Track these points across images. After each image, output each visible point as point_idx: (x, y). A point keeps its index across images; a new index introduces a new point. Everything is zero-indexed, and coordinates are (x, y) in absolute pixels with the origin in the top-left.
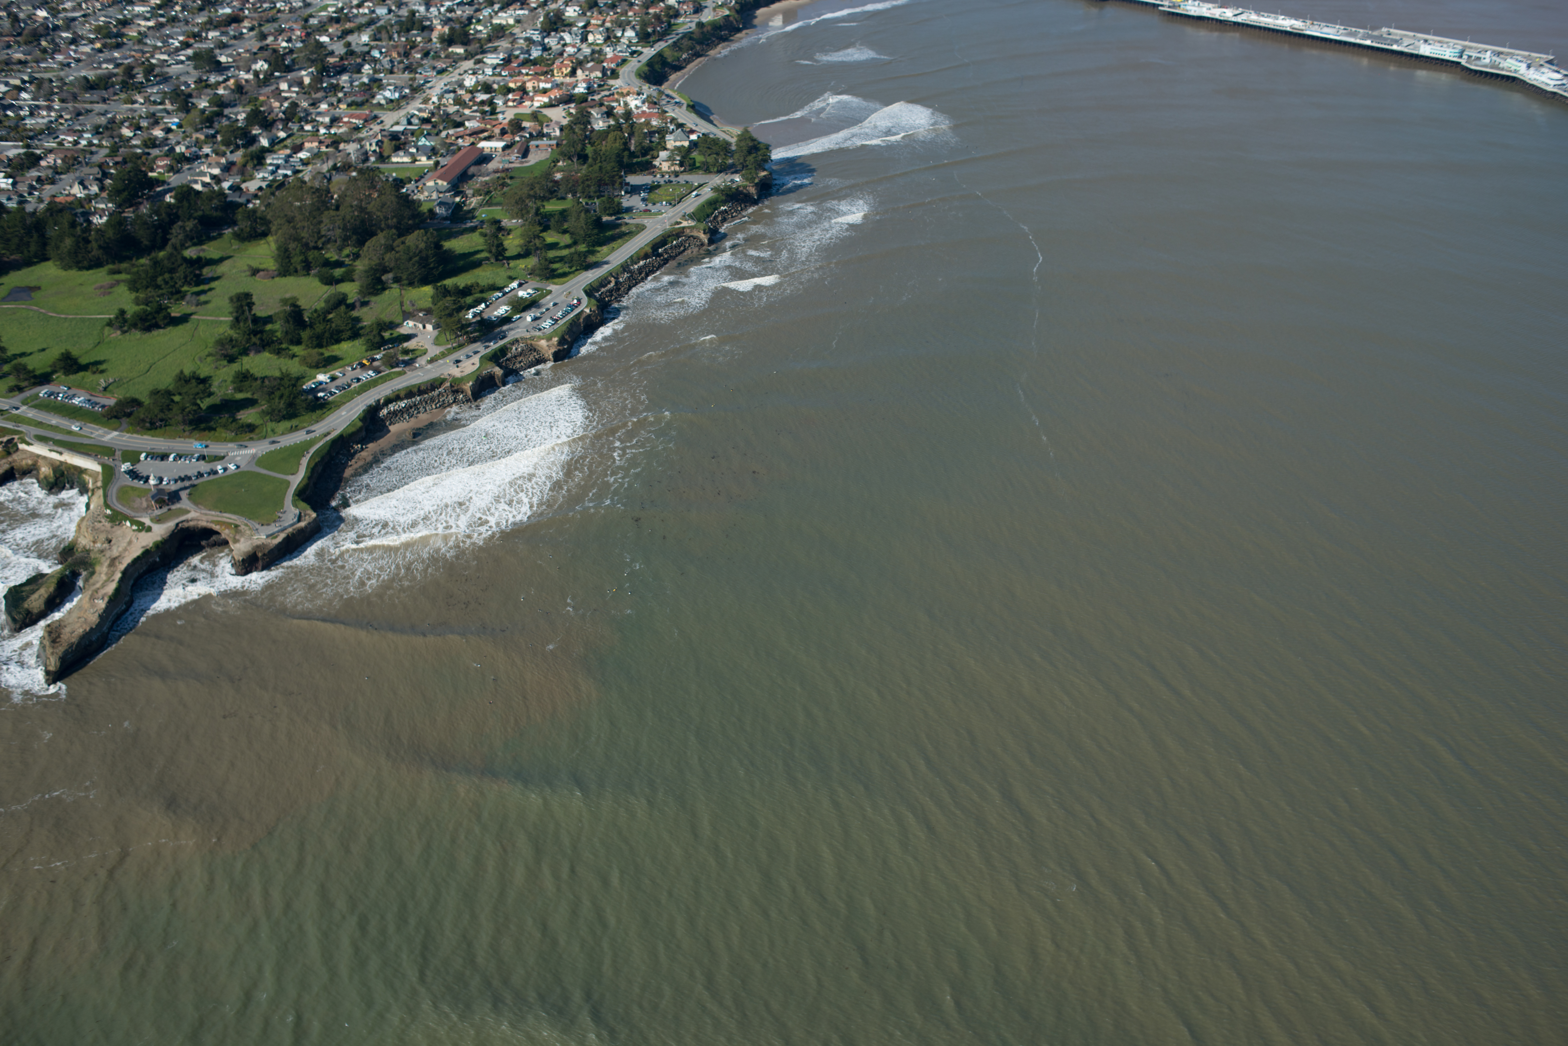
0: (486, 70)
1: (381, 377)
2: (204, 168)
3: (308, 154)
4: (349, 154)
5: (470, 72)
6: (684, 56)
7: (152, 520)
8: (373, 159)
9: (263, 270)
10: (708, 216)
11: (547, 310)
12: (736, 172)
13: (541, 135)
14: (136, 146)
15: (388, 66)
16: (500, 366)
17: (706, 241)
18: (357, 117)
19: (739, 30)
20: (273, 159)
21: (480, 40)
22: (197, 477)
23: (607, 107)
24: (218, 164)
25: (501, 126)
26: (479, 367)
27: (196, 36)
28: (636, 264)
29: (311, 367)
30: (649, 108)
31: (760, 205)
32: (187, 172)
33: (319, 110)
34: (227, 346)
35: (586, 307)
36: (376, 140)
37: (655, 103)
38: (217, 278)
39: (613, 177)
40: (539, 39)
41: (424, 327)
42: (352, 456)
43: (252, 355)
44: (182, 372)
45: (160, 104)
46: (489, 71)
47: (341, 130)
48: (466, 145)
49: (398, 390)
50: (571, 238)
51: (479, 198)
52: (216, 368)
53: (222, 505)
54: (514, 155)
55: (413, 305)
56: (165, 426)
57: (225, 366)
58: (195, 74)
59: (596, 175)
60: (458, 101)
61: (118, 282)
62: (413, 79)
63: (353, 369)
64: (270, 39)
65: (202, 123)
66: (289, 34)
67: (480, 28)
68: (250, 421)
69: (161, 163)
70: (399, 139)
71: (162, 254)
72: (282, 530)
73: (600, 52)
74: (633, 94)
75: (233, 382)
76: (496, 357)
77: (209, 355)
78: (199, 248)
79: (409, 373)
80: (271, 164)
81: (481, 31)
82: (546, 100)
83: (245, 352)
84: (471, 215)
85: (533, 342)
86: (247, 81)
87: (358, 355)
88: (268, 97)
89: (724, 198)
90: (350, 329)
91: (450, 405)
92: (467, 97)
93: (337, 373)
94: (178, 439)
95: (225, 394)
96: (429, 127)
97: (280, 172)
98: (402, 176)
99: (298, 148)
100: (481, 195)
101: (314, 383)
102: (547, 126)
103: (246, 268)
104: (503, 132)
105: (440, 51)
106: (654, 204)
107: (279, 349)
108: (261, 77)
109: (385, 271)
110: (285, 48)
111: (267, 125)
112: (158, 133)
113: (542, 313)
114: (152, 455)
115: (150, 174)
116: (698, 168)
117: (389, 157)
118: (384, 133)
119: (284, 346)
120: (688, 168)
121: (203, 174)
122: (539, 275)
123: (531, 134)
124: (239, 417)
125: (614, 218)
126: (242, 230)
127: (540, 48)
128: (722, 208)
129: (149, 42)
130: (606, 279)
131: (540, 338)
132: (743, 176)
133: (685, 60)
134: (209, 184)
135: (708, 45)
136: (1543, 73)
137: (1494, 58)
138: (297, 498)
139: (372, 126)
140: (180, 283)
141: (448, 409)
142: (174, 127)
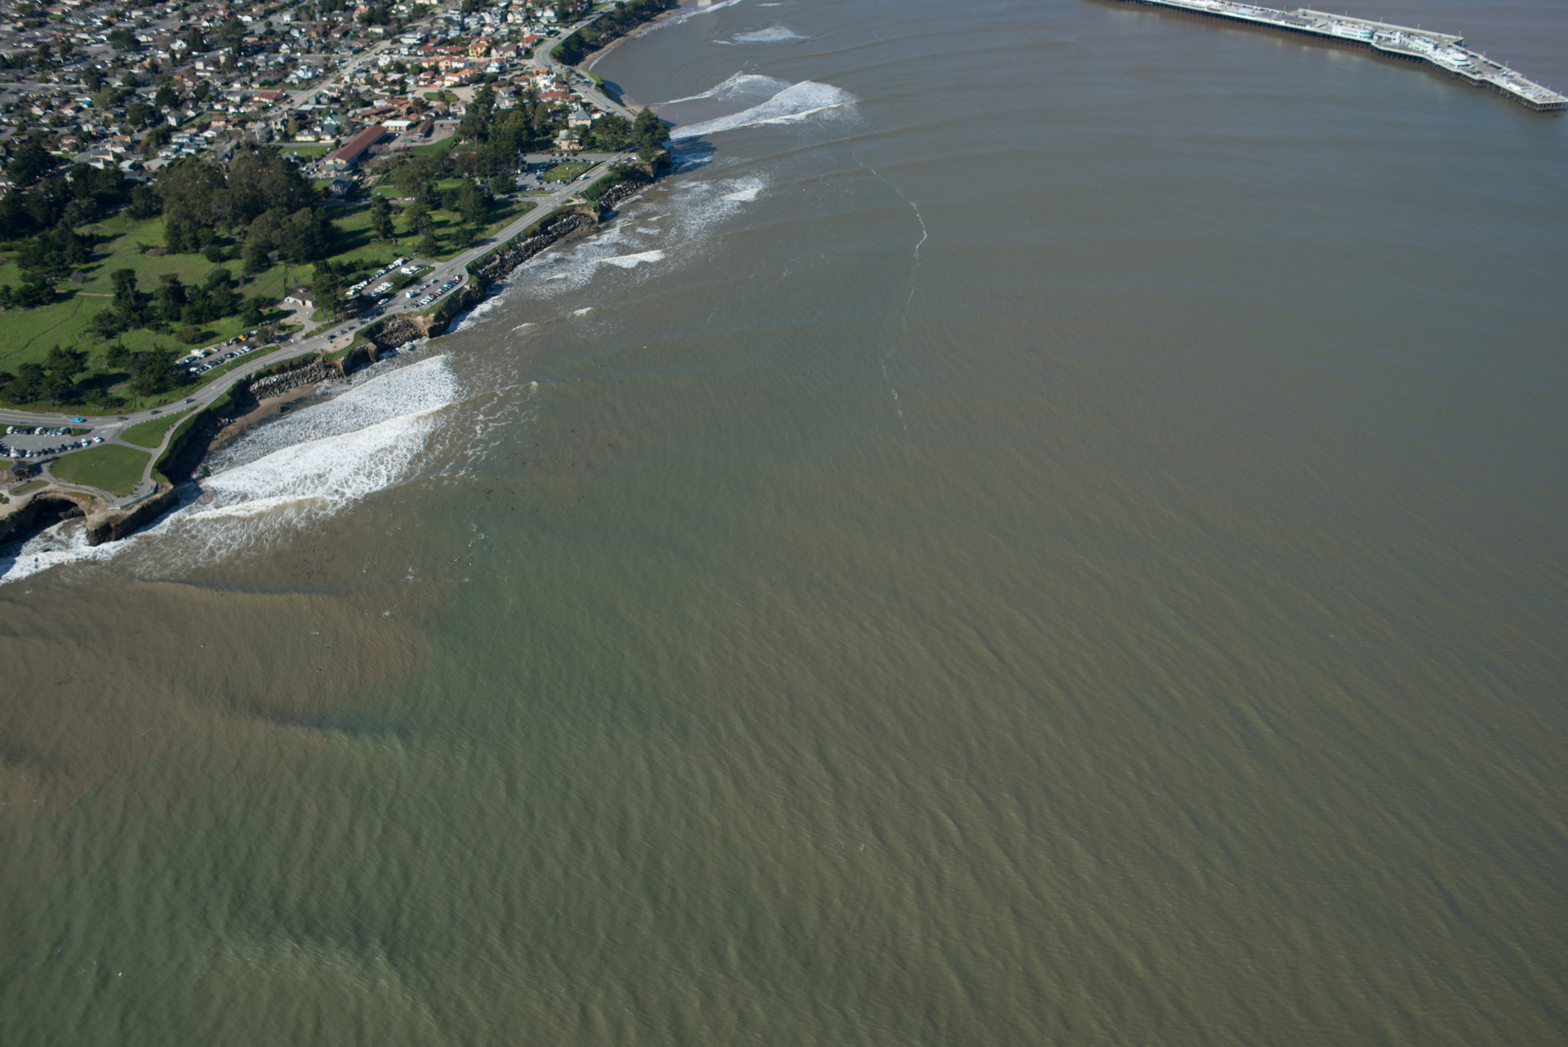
0: (402, 50)
1: (255, 353)
2: (108, 147)
3: (214, 133)
4: (254, 133)
5: (387, 52)
6: (602, 36)
7: (10, 492)
8: (277, 138)
9: (153, 248)
10: (602, 194)
11: (428, 286)
12: (634, 151)
13: (447, 114)
14: (45, 125)
15: (305, 46)
16: (375, 342)
17: (597, 219)
18: (267, 96)
19: (662, 10)
20: (178, 138)
21: (399, 20)
22: (61, 450)
23: (516, 86)
24: (122, 143)
25: (407, 106)
26: (353, 343)
27: (120, 15)
28: (523, 241)
29: (187, 342)
30: (557, 88)
31: (656, 183)
32: (92, 150)
33: (231, 89)
34: (105, 322)
35: (467, 284)
36: (281, 119)
37: (565, 83)
38: (108, 255)
39: (509, 155)
40: (459, 19)
41: (304, 303)
42: (219, 430)
43: (131, 330)
44: (57, 347)
45: (75, 83)
46: (405, 51)
47: (250, 109)
48: (372, 124)
49: (270, 365)
50: (462, 216)
51: (377, 176)
52: (94, 343)
53: (80, 478)
54: (417, 134)
55: (297, 282)
56: (36, 400)
57: (102, 342)
58: (113, 52)
59: (491, 153)
60: (371, 81)
61: (9, 259)
62: (327, 59)
63: (229, 345)
64: (193, 18)
65: (112, 102)
66: (212, 14)
67: (402, 8)
68: (120, 395)
69: (66, 142)
70: (306, 118)
71: (53, 232)
72: (137, 502)
73: (518, 32)
74: (543, 73)
75: (108, 357)
76: (371, 334)
77: (88, 331)
78: (94, 225)
79: (283, 348)
80: (176, 143)
81: (403, 11)
82: (457, 79)
83: (124, 328)
84: (366, 193)
85: (410, 318)
86: (163, 60)
87: (236, 331)
88: (183, 77)
89: (619, 176)
90: (230, 305)
91: (321, 380)
92: (379, 77)
93: (212, 349)
94: (47, 413)
95: (100, 369)
96: (336, 106)
97: (184, 150)
98: (304, 154)
99: (205, 127)
100: (379, 174)
101: (188, 359)
102: (453, 105)
103: (136, 246)
104: (410, 111)
105: (359, 31)
106: (549, 182)
107: (157, 325)
108: (178, 56)
109: (272, 248)
110: (206, 28)
111: (177, 104)
112: (68, 112)
113: (422, 290)
114: (18, 429)
115: (54, 153)
116: (597, 147)
117: (294, 136)
118: (291, 112)
119: (163, 322)
120: (587, 147)
121: (106, 152)
122: (424, 253)
123: (437, 114)
124: (110, 392)
125: (507, 196)
126: (137, 208)
127: (458, 28)
128: (617, 186)
129: (71, 21)
130: (491, 256)
131: (417, 314)
132: (640, 155)
133: (603, 40)
134: (111, 162)
135: (628, 25)
136: (1448, 54)
137: (1404, 39)
138: (156, 470)
139: (282, 106)
140: (69, 260)
141: (319, 384)
142: (85, 106)
